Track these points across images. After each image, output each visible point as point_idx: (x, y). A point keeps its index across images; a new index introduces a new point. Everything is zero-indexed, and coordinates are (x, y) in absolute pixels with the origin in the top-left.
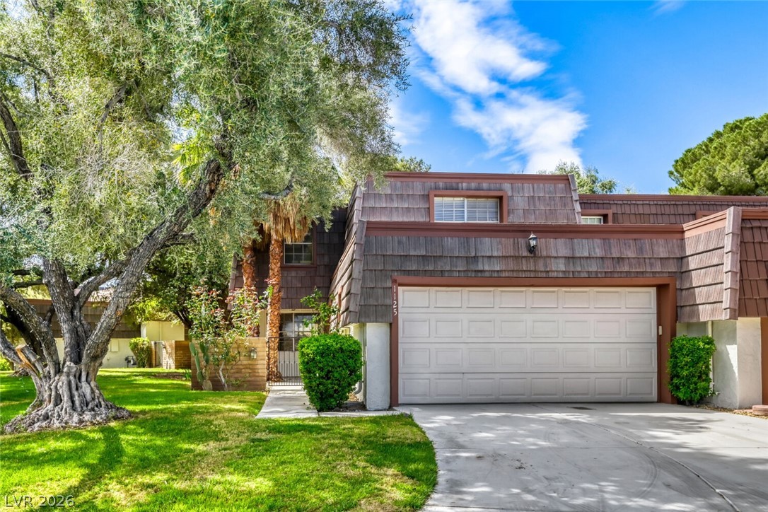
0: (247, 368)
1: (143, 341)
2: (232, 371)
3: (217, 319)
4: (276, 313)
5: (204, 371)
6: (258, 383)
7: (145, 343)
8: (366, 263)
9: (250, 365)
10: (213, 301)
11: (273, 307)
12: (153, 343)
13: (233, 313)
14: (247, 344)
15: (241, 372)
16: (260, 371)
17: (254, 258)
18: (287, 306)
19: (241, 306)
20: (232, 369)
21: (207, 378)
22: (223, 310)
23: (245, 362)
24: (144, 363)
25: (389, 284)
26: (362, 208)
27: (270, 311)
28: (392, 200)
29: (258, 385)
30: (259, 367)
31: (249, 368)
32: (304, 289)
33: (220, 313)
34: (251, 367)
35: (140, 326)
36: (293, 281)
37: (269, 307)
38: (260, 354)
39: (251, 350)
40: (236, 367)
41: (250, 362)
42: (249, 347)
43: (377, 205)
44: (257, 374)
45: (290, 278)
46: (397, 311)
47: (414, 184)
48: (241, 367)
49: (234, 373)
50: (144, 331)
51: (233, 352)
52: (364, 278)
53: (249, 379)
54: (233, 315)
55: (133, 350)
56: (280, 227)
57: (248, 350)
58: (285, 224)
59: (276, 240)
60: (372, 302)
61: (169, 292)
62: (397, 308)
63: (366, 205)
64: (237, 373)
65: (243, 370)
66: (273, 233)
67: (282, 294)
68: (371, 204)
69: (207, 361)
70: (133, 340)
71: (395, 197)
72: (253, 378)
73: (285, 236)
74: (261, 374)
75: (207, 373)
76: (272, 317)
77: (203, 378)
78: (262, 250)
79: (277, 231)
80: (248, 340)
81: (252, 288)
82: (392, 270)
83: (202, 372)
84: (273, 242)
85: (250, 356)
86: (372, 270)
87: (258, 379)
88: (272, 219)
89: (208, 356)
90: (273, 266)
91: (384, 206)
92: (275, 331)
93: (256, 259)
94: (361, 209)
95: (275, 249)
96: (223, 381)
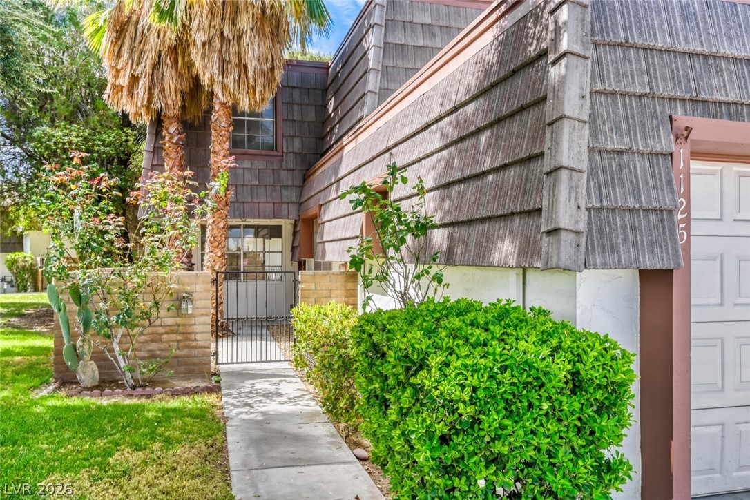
0: (173, 332)
1: (25, 257)
2: (142, 338)
3: (108, 237)
4: (221, 225)
5: (79, 343)
6: (195, 360)
7: (27, 259)
8: (599, 71)
9: (178, 325)
10: (99, 200)
11: (217, 215)
12: (39, 259)
13: (143, 225)
14: (175, 286)
15: (160, 341)
16: (198, 337)
17: (183, 136)
18: (237, 213)
19: (159, 211)
20: (141, 333)
21: (87, 357)
22: (120, 218)
23: (169, 321)
24: (25, 286)
25: (665, 142)
26: (384, 43)
27: (211, 221)
28: (433, 35)
29: (194, 364)
30: (197, 328)
31: (177, 332)
32: (263, 189)
33: (114, 225)
34: (181, 329)
35: (22, 237)
36: (246, 174)
37: (209, 215)
38: (198, 304)
39: (181, 299)
40: (149, 330)
41: (179, 320)
42: (178, 291)
43: (409, 42)
44: (194, 344)
45: (241, 171)
46: (688, 229)
47: (468, 10)
48: (161, 330)
49: (146, 342)
50: (27, 243)
51: (144, 302)
52: (593, 121)
53: (178, 353)
54: (143, 230)
55: (10, 269)
56: (231, 80)
57: (175, 296)
58: (239, 76)
59: (223, 104)
60: (620, 198)
61: (37, 187)
62: (687, 220)
63: (390, 40)
64: (152, 341)
65: (165, 336)
66: (217, 90)
67: (231, 194)
68: (397, 37)
69: (87, 324)
70: (10, 256)
71: (437, 30)
72: (185, 352)
73: (238, 96)
74: (201, 343)
75: (86, 347)
76: (215, 232)
77: (78, 357)
78: (196, 123)
79: (224, 87)
80: (175, 278)
81: (186, 173)
82: (672, 99)
83: (74, 346)
84: (217, 107)
85: (179, 308)
86: (614, 93)
87: (195, 352)
88: (216, 66)
89: (87, 312)
90: (217, 148)
91: (421, 43)
92: (219, 254)
93: (187, 137)
94: (382, 46)
95: (220, 119)
96: (122, 364)
